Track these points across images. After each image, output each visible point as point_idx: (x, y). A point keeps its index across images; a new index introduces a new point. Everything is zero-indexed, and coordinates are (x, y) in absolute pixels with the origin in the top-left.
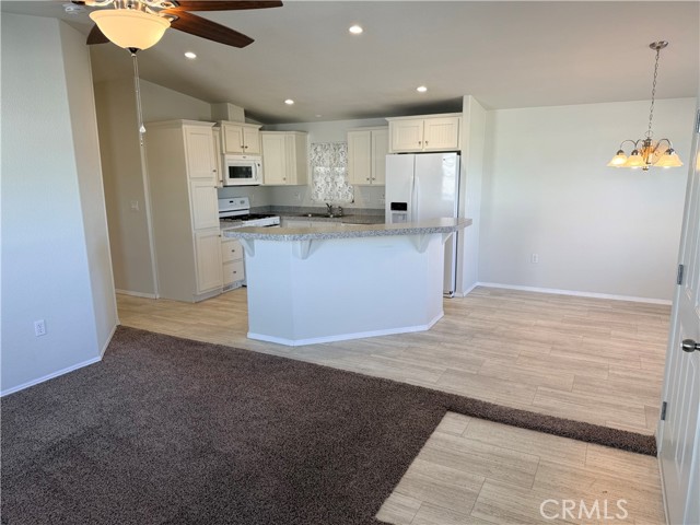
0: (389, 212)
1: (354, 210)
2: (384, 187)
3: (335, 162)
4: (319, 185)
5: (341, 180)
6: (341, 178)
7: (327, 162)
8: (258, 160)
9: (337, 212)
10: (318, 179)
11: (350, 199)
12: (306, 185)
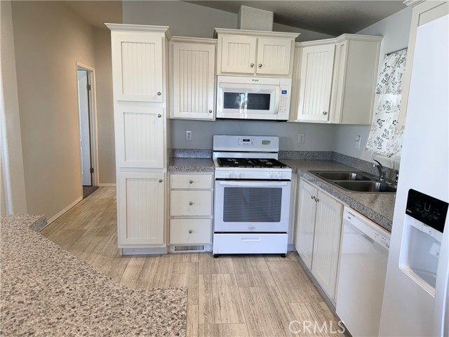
8: (285, 84)
12: (369, 125)
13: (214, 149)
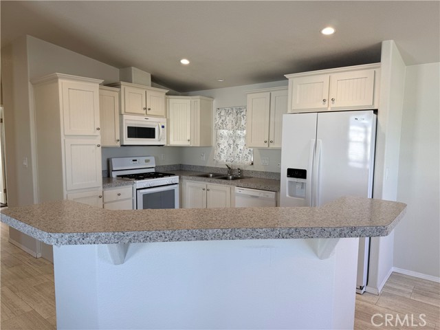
0: (285, 180)
1: (252, 172)
2: (279, 150)
3: (237, 125)
4: (222, 146)
5: (241, 142)
6: (242, 140)
7: (230, 126)
8: (163, 122)
9: (236, 173)
10: (221, 141)
11: (249, 162)
12: (210, 147)
13: (114, 169)
